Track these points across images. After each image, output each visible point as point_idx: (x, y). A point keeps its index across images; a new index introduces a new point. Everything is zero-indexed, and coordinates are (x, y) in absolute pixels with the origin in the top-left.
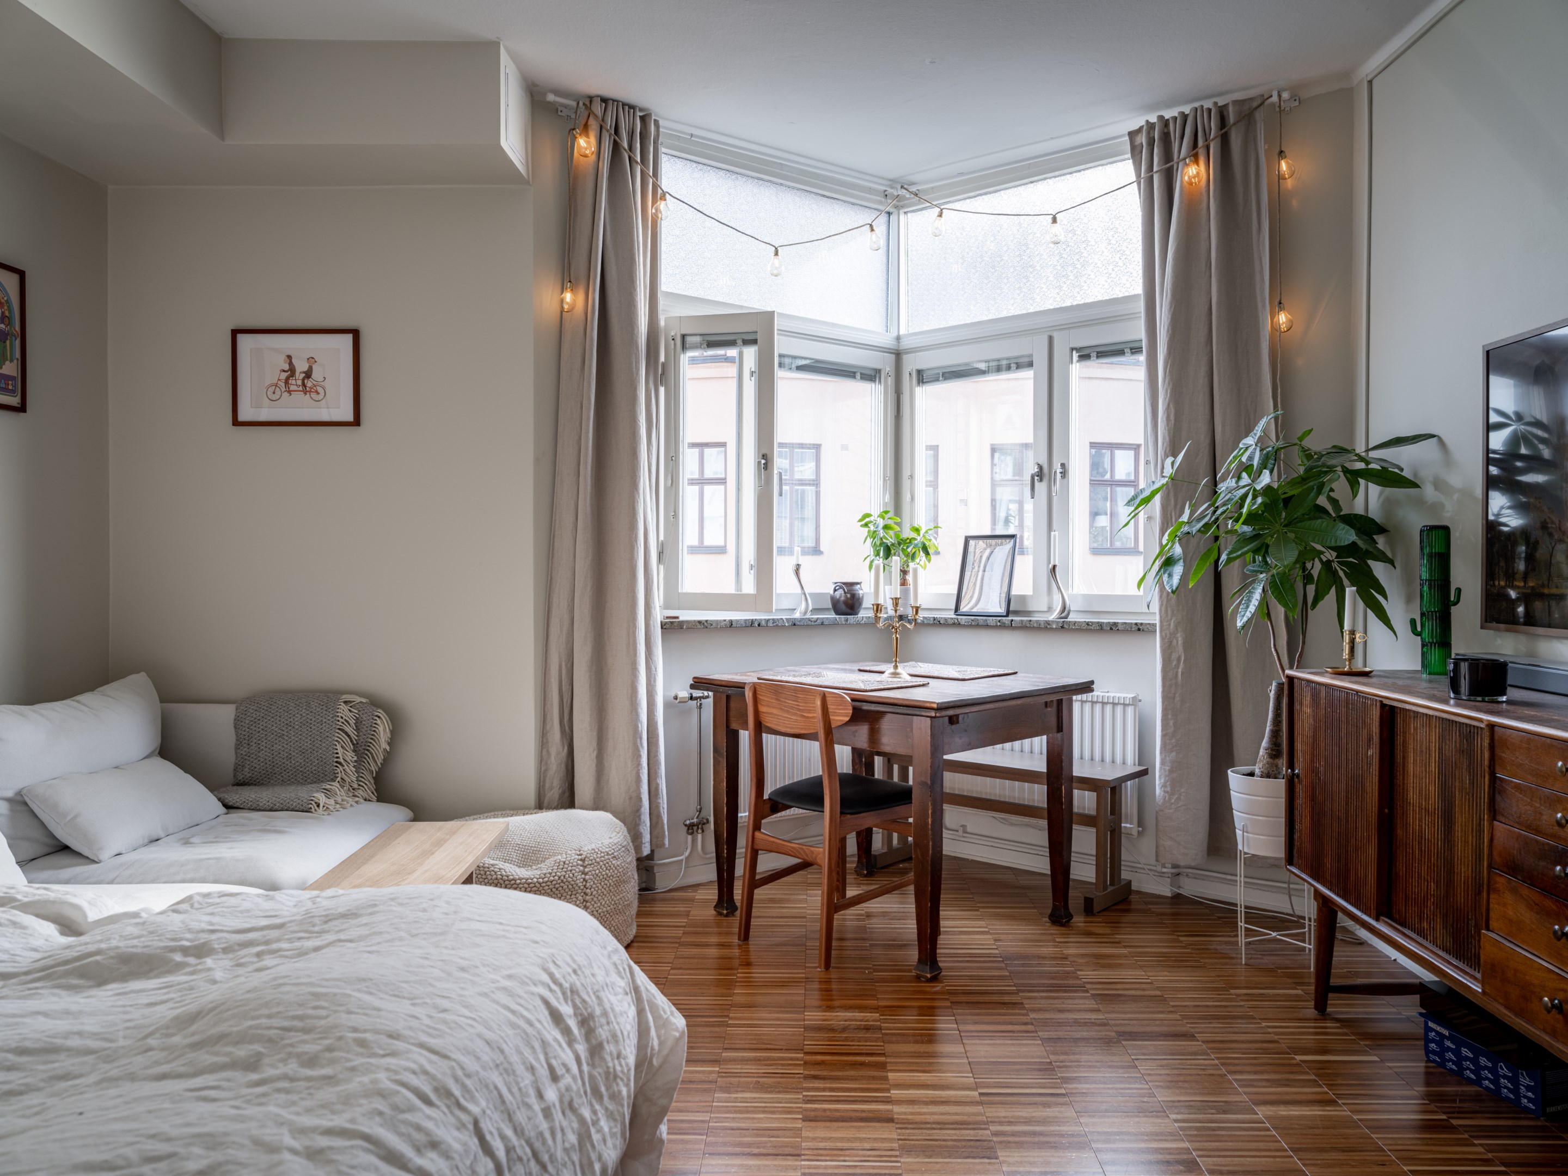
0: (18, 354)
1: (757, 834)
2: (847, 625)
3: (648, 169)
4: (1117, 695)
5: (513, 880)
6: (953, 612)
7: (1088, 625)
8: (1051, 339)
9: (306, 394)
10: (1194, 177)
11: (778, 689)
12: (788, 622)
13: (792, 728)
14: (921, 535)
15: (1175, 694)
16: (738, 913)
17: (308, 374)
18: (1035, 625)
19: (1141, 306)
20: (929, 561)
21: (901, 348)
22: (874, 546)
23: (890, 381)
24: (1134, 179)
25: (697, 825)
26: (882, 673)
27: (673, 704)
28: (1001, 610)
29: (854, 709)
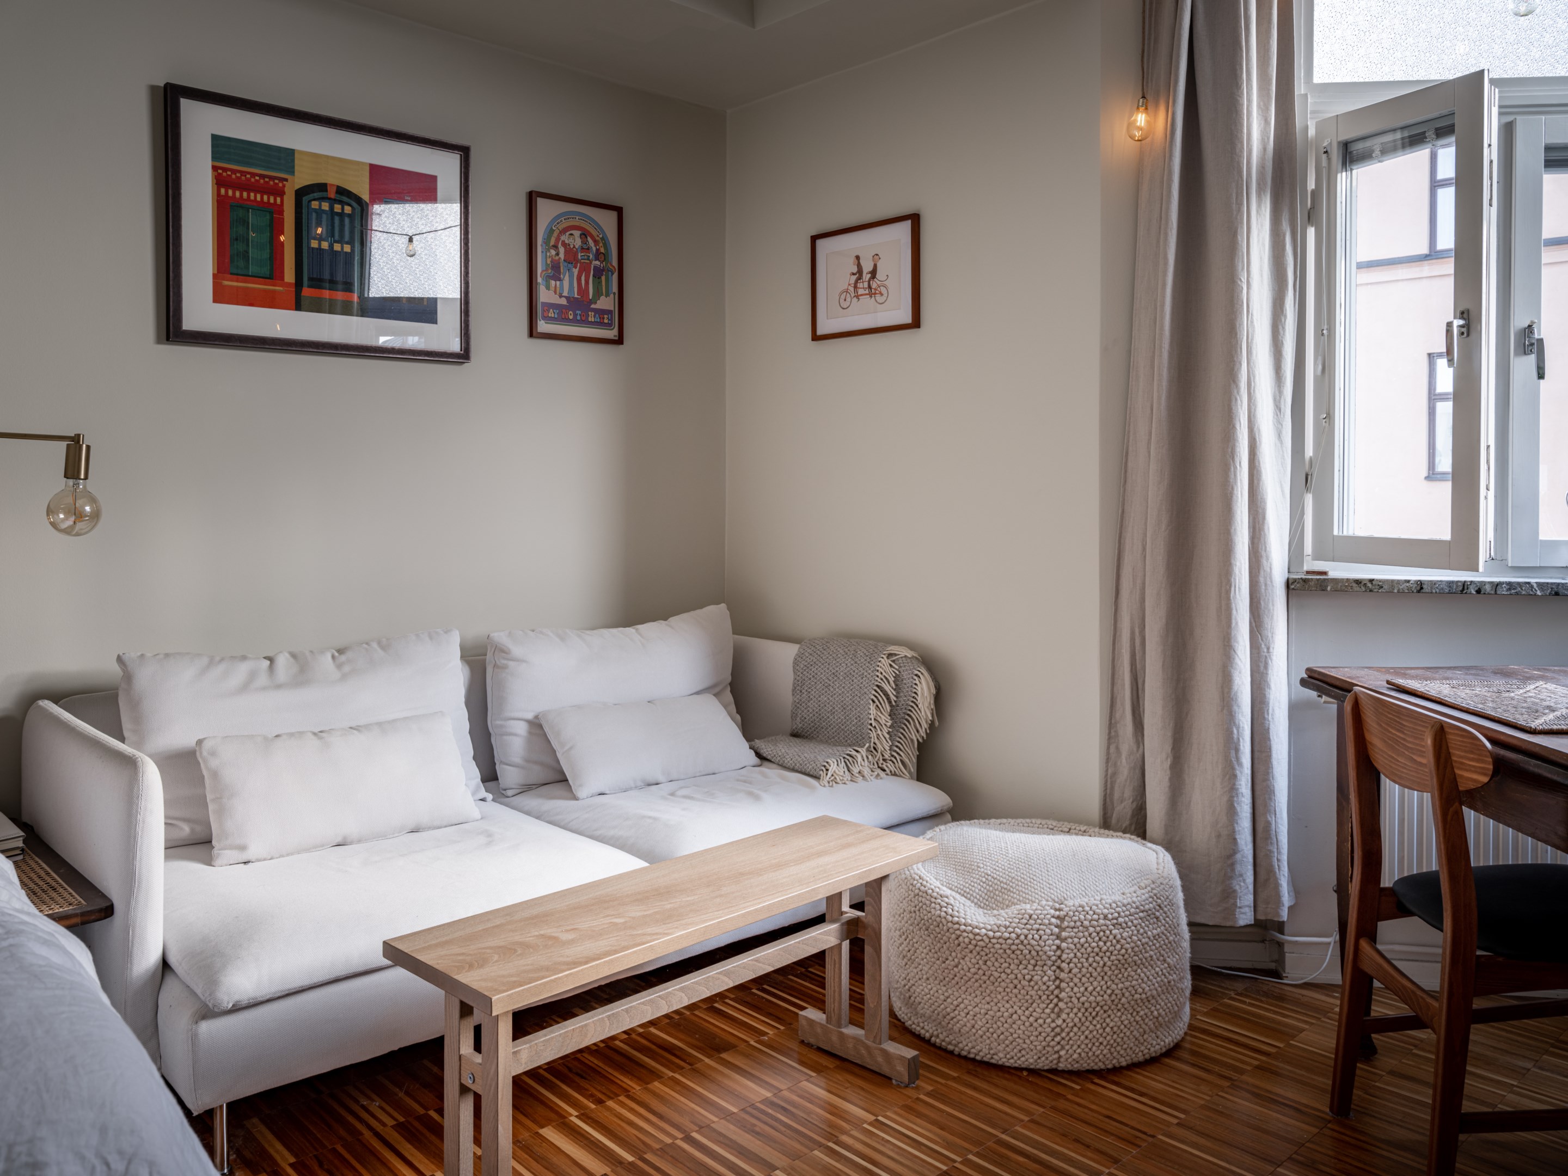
0: (615, 288)
1: (1362, 943)
5: (957, 923)
9: (871, 297)
11: (1378, 706)
13: (1400, 777)
17: (874, 273)
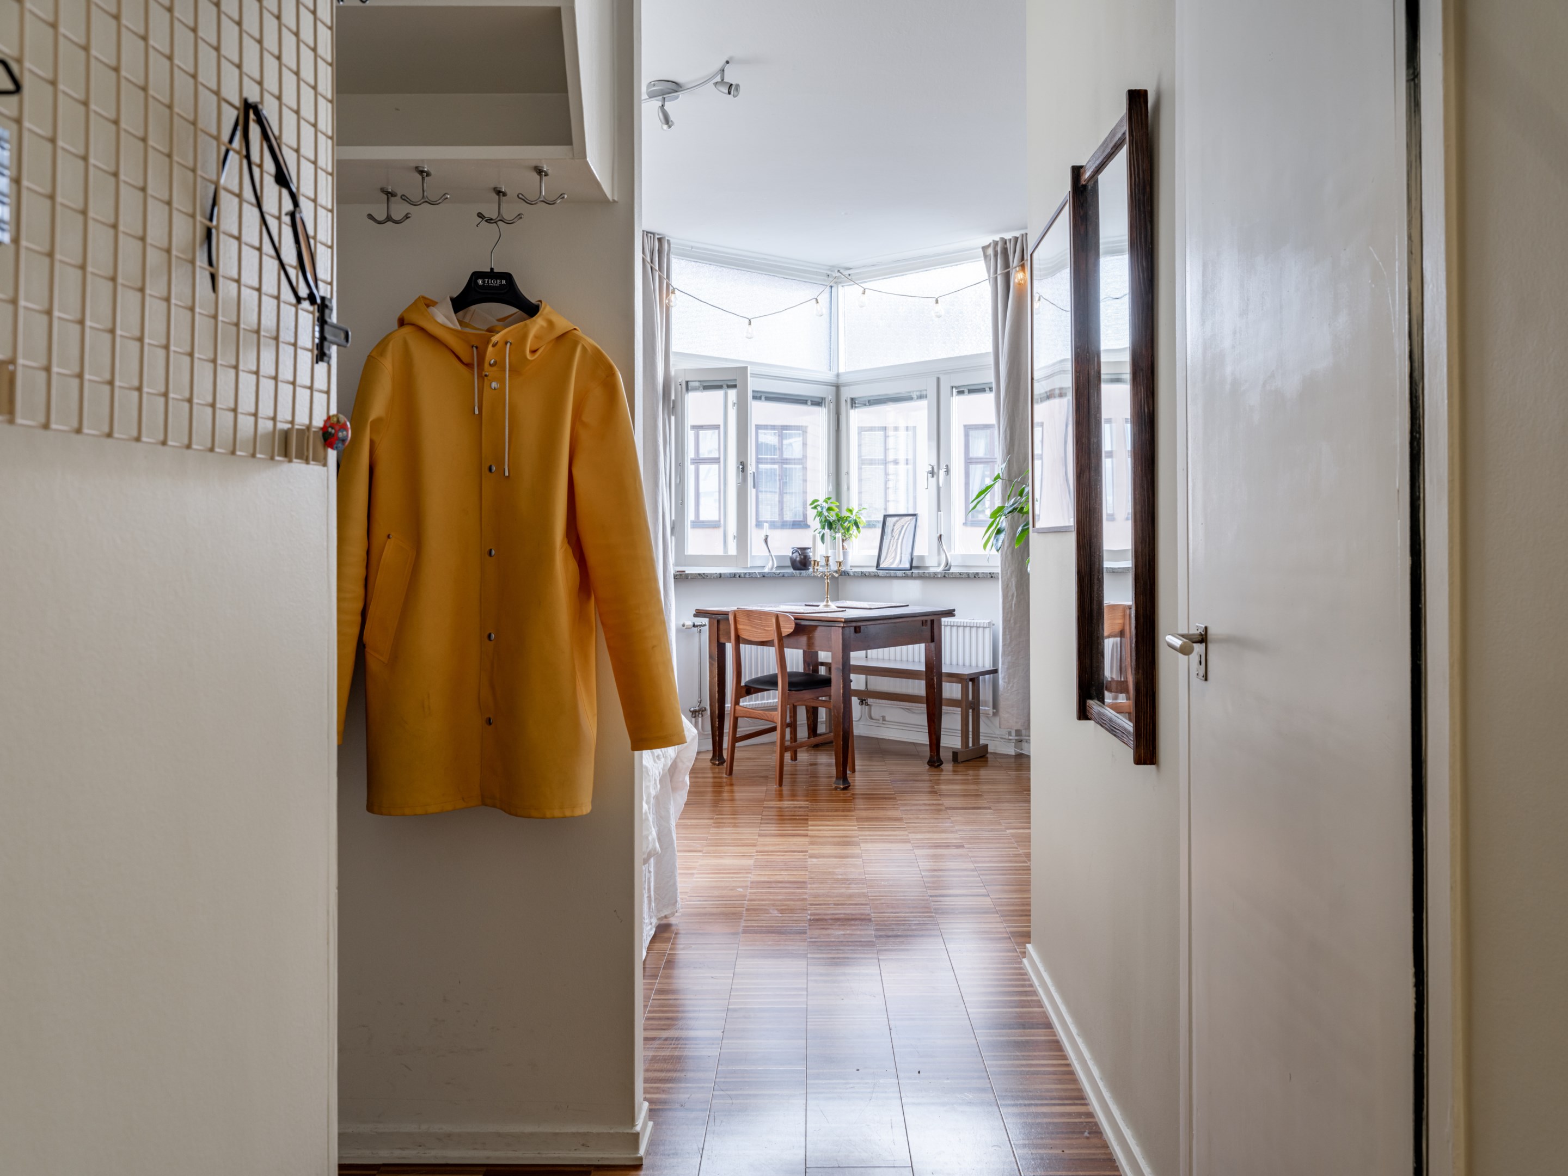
1: (737, 707)
2: (801, 576)
3: (664, 275)
4: (979, 621)
6: (875, 568)
7: (960, 574)
8: (938, 379)
10: (1021, 280)
11: (749, 614)
12: (759, 575)
13: (758, 638)
14: (854, 514)
15: (1010, 618)
16: (725, 764)
18: (927, 575)
19: (991, 360)
20: (859, 532)
21: (840, 382)
22: (821, 522)
23: (832, 406)
24: (987, 278)
25: (699, 711)
26: (818, 606)
27: (682, 629)
28: (907, 566)
29: (796, 624)
